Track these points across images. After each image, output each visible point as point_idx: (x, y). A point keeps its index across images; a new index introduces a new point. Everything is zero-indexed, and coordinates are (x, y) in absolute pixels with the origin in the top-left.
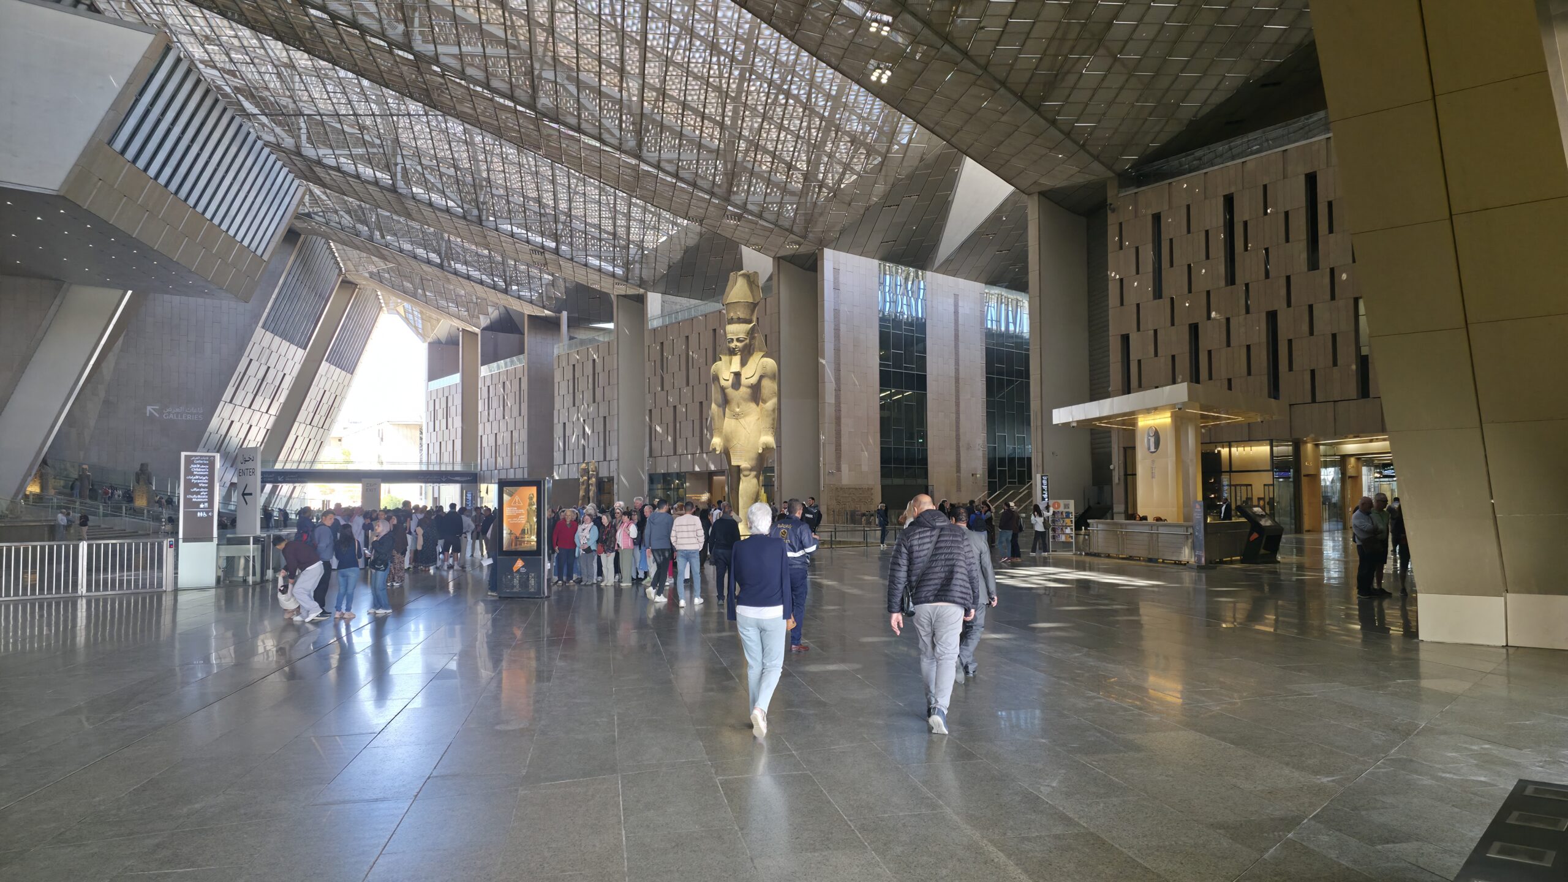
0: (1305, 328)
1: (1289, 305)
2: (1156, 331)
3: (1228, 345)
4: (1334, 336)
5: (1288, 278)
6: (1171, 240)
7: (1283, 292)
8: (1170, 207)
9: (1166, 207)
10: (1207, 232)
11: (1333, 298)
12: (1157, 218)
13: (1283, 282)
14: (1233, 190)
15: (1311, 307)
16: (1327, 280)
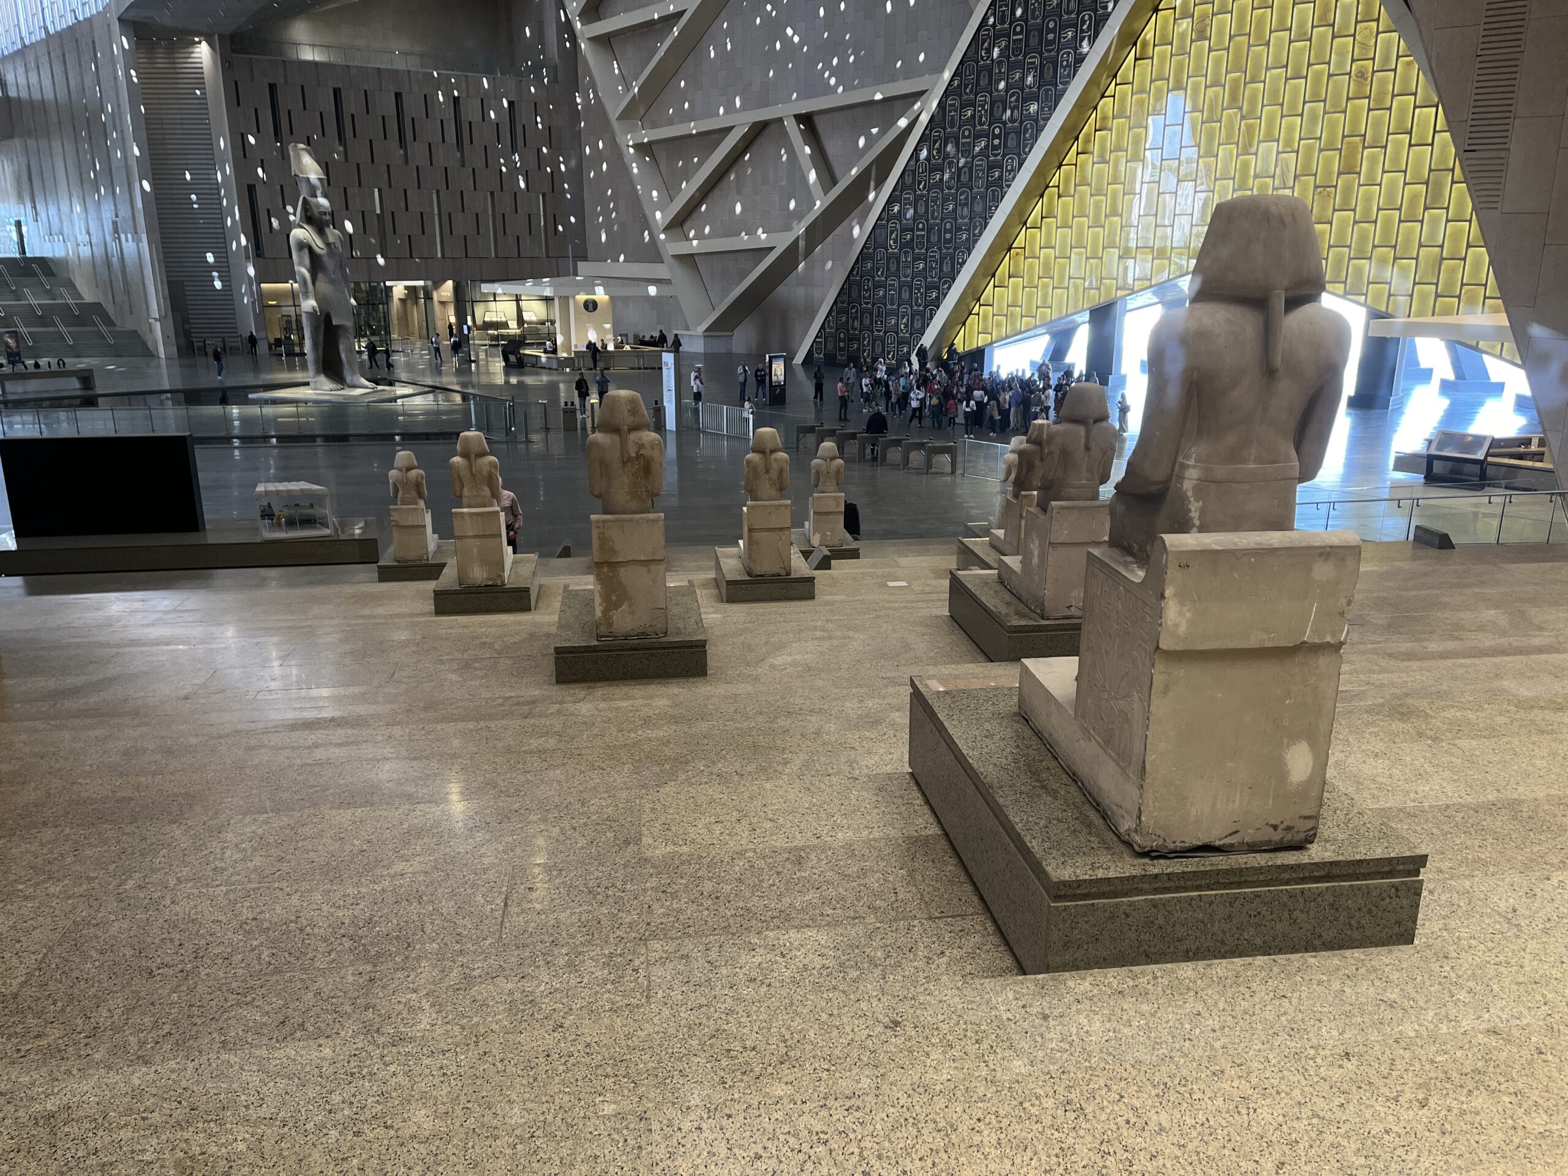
0: (403, 205)
1: (390, 186)
2: (282, 187)
3: (347, 208)
4: (422, 214)
5: (388, 166)
6: (289, 112)
7: (386, 176)
8: (286, 82)
9: (282, 81)
10: (321, 114)
11: (419, 187)
12: (272, 87)
13: (385, 168)
14: (340, 85)
15: (405, 191)
16: (415, 174)
